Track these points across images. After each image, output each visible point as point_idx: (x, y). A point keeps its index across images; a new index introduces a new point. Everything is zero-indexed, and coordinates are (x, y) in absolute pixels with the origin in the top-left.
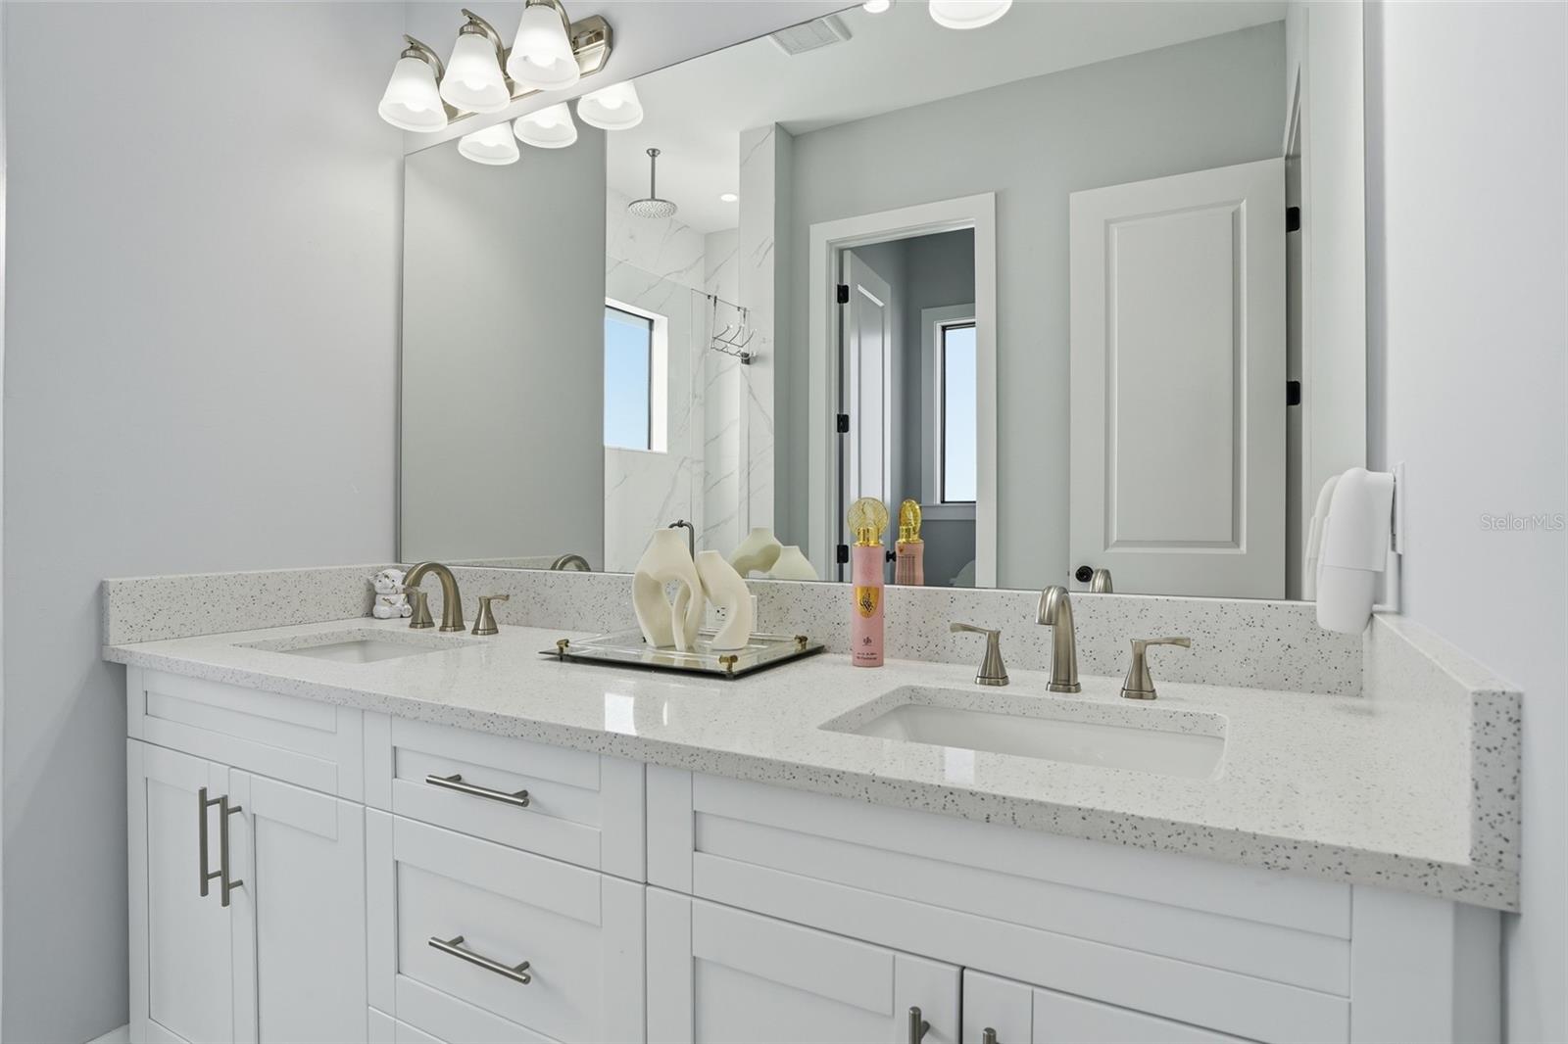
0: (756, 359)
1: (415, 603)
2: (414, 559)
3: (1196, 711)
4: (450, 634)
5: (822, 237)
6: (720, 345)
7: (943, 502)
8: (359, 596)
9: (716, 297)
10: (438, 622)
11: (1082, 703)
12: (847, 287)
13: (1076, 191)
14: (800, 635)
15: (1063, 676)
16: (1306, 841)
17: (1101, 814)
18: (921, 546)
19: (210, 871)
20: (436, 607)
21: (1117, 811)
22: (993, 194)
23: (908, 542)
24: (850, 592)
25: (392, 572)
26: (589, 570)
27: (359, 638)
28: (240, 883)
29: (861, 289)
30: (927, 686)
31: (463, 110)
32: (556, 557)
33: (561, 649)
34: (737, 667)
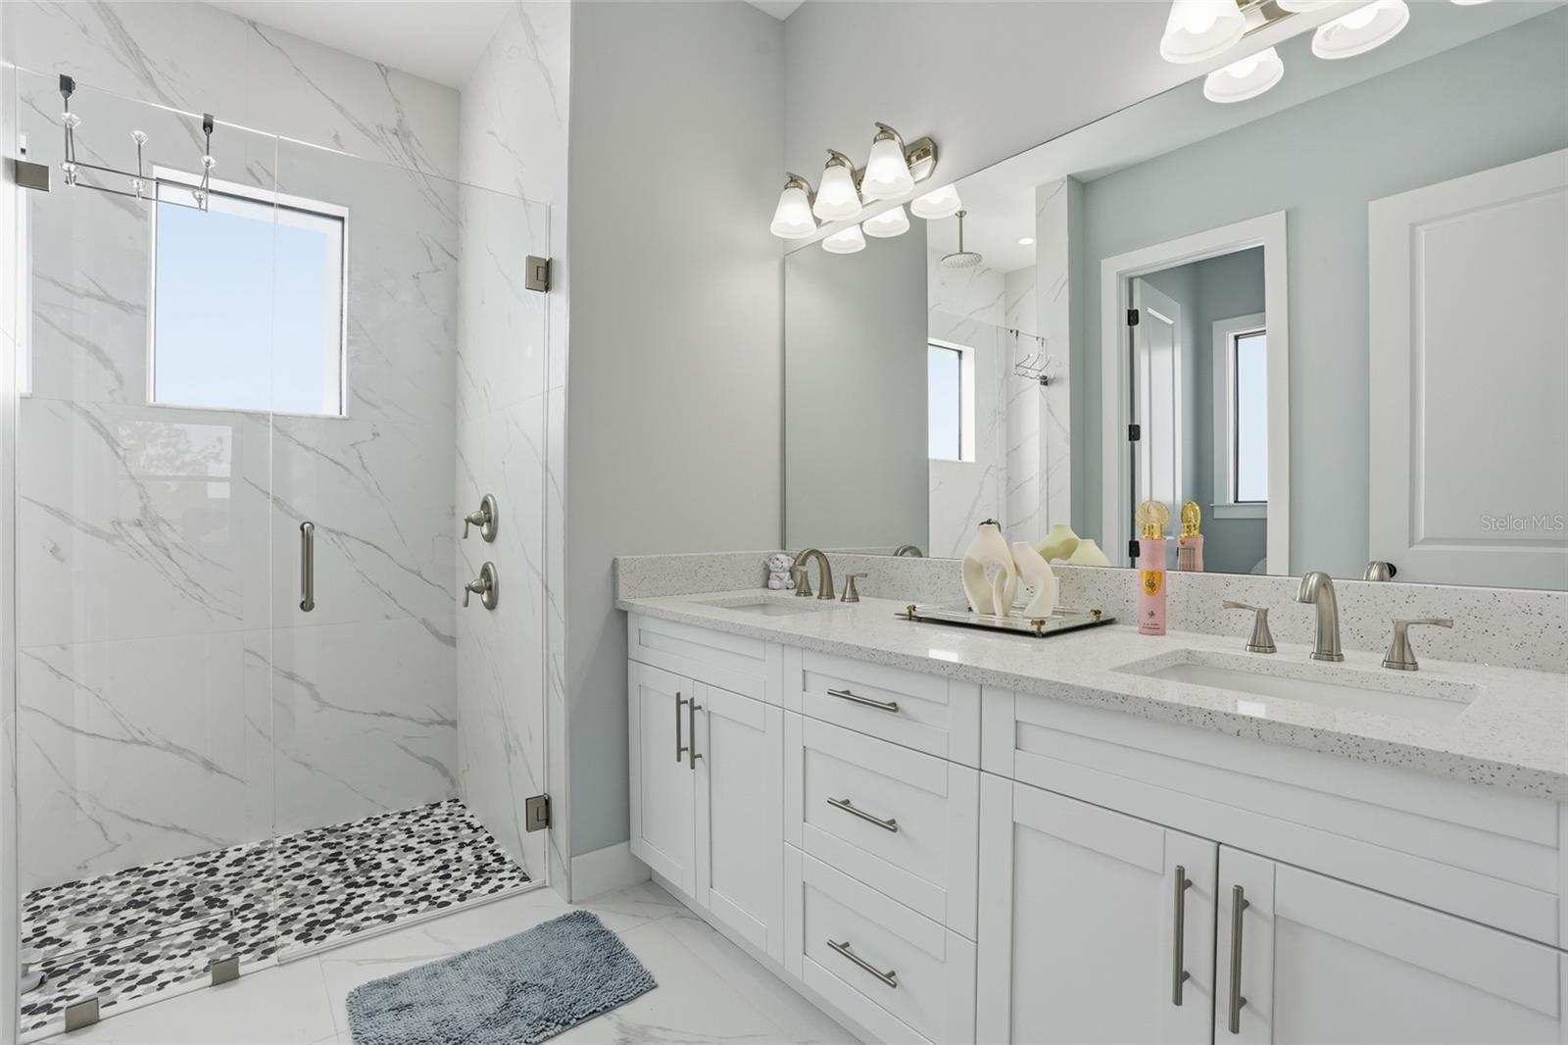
0: (1052, 380)
1: (799, 579)
2: (797, 547)
3: (1454, 681)
4: (824, 601)
5: (1111, 271)
6: (1021, 371)
7: (1236, 501)
8: (758, 575)
9: (1017, 332)
10: (816, 593)
11: (1341, 669)
12: (1137, 311)
13: (1373, 200)
14: (1095, 609)
15: (1326, 647)
16: (1509, 765)
17: (1329, 734)
18: (1201, 540)
19: (683, 746)
20: (815, 583)
21: (1343, 732)
22: (1283, 213)
23: (1189, 537)
24: (1137, 577)
25: (780, 556)
26: (921, 556)
27: (762, 602)
28: (700, 756)
29: (1150, 311)
30: (1202, 650)
31: (825, 220)
32: (898, 547)
33: (910, 612)
34: (1045, 629)
